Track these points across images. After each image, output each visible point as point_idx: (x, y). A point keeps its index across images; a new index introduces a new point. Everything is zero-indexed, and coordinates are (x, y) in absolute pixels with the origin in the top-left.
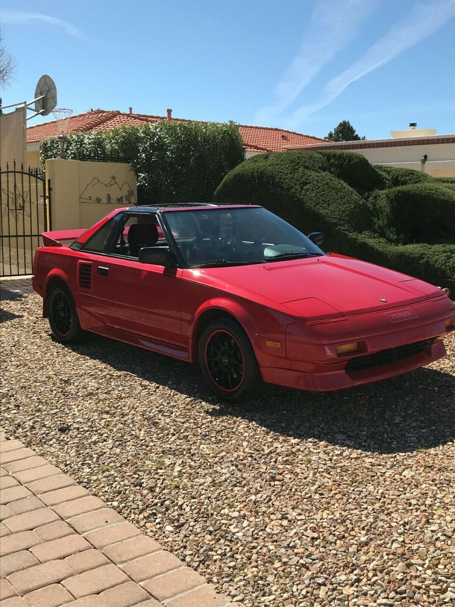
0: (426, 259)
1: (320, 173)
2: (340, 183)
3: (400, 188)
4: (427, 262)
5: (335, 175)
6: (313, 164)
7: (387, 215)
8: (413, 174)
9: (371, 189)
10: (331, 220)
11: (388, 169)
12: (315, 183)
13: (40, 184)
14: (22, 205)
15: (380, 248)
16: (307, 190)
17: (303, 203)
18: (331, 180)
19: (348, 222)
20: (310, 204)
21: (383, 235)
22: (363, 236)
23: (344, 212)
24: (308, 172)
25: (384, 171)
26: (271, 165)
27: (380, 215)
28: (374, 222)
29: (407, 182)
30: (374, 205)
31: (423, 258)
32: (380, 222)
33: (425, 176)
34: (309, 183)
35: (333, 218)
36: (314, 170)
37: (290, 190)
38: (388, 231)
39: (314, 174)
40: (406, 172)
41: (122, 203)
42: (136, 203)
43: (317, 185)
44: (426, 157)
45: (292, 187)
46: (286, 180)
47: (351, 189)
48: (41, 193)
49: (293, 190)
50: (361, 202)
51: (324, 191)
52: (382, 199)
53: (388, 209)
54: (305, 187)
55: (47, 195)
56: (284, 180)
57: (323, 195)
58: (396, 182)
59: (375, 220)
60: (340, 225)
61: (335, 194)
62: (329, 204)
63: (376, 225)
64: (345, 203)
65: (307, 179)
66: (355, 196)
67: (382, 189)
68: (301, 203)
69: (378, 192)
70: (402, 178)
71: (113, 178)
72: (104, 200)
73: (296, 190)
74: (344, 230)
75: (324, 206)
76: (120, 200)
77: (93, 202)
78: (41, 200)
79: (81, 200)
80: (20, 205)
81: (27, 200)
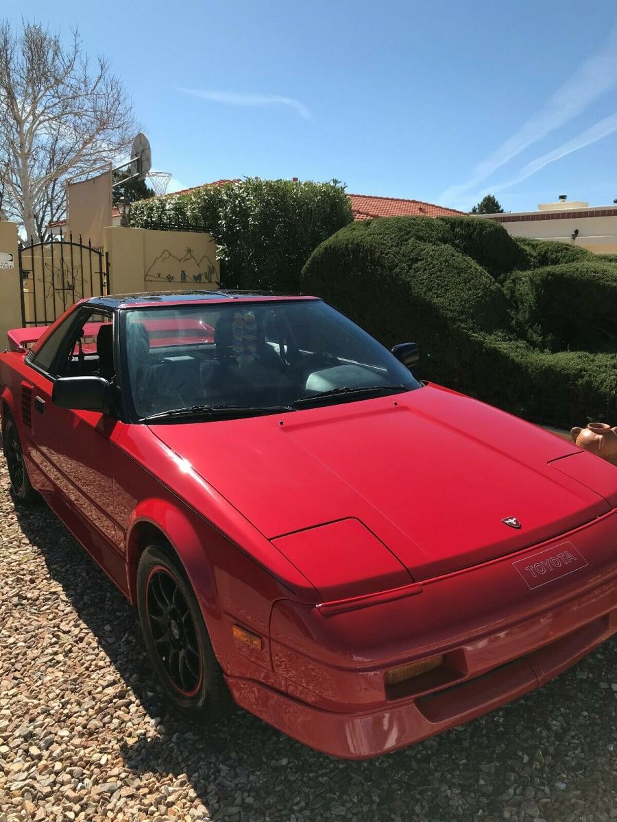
0: (586, 378)
1: (438, 245)
2: (464, 260)
3: (549, 268)
4: (589, 383)
5: (461, 249)
6: (430, 235)
7: (530, 306)
8: (567, 249)
9: (509, 269)
10: (447, 314)
11: (533, 243)
12: (429, 259)
13: (95, 257)
14: (71, 283)
15: (517, 356)
16: (417, 270)
17: (410, 288)
18: (453, 256)
19: (473, 317)
20: (418, 290)
21: (522, 335)
22: (493, 337)
23: (467, 301)
24: (421, 245)
25: (529, 244)
26: (371, 234)
27: (520, 306)
28: (510, 317)
29: (559, 259)
30: (513, 292)
31: (582, 377)
32: (520, 316)
33: (584, 253)
34: (421, 260)
35: (451, 311)
36: (430, 242)
37: (394, 269)
38: (530, 331)
39: (429, 247)
40: (559, 247)
41: (200, 282)
42: (218, 281)
43: (431, 263)
44: (577, 232)
45: (397, 266)
46: (389, 255)
47: (480, 268)
48: (96, 268)
49: (397, 270)
50: (493, 288)
51: (441, 271)
52: (524, 283)
53: (531, 298)
54: (415, 266)
55: (105, 270)
56: (387, 254)
57: (440, 276)
58: (544, 260)
59: (513, 313)
60: (460, 320)
61: (456, 276)
62: (447, 290)
63: (514, 321)
64: (470, 289)
65: (419, 254)
66: (486, 278)
67: (525, 269)
68: (407, 287)
69: (518, 273)
70: (552, 254)
71: (189, 251)
72: (178, 278)
73: (402, 269)
74: (466, 329)
75: (440, 292)
76: (198, 278)
77: (162, 280)
78: (96, 277)
79: (148, 278)
80: (68, 283)
81: (78, 277)
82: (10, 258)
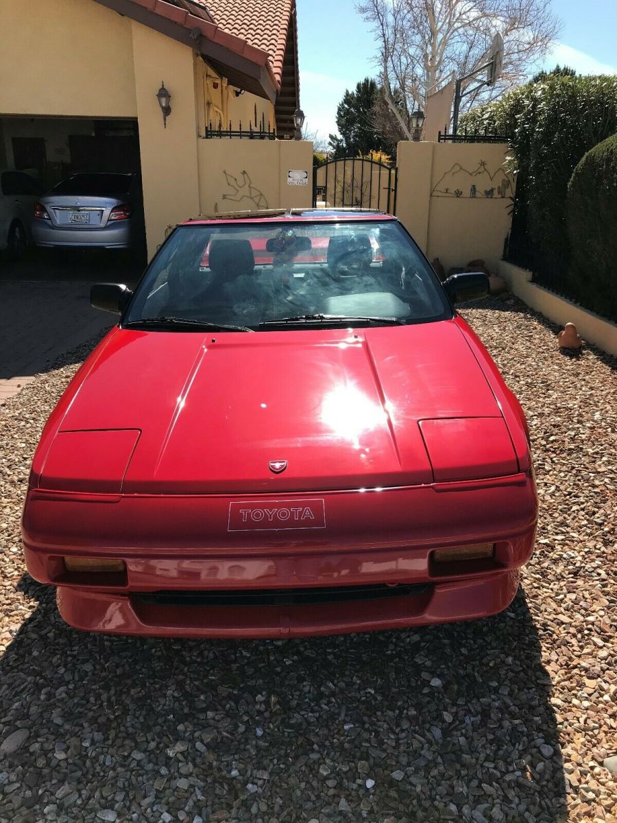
14: (359, 199)
41: (491, 197)
42: (512, 196)
48: (385, 184)
55: (393, 187)
71: (483, 164)
72: (467, 193)
76: (489, 193)
77: (450, 195)
78: (384, 193)
79: (434, 194)
80: (356, 199)
81: (367, 193)
82: (305, 175)
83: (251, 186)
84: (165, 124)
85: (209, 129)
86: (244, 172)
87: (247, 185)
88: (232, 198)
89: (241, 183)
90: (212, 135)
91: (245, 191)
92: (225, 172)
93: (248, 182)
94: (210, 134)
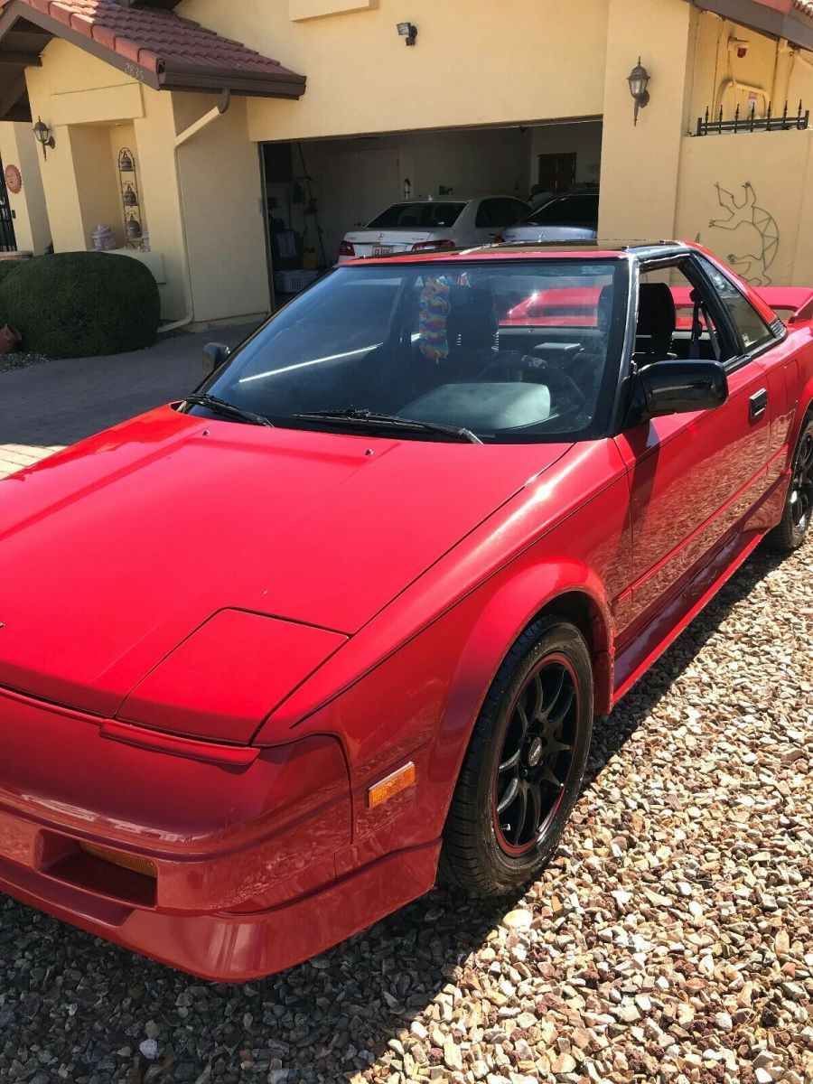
83: (755, 205)
84: (636, 120)
85: (703, 121)
86: (748, 185)
87: (749, 205)
88: (722, 224)
89: (740, 201)
90: (706, 130)
91: (746, 214)
92: (717, 186)
93: (751, 199)
94: (703, 129)
